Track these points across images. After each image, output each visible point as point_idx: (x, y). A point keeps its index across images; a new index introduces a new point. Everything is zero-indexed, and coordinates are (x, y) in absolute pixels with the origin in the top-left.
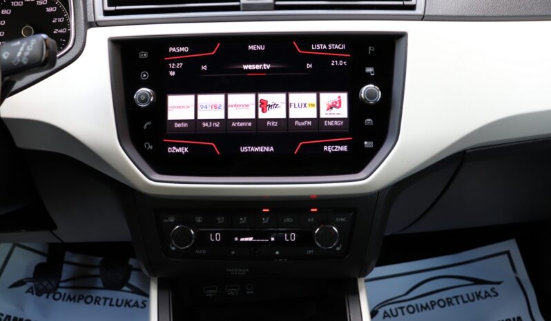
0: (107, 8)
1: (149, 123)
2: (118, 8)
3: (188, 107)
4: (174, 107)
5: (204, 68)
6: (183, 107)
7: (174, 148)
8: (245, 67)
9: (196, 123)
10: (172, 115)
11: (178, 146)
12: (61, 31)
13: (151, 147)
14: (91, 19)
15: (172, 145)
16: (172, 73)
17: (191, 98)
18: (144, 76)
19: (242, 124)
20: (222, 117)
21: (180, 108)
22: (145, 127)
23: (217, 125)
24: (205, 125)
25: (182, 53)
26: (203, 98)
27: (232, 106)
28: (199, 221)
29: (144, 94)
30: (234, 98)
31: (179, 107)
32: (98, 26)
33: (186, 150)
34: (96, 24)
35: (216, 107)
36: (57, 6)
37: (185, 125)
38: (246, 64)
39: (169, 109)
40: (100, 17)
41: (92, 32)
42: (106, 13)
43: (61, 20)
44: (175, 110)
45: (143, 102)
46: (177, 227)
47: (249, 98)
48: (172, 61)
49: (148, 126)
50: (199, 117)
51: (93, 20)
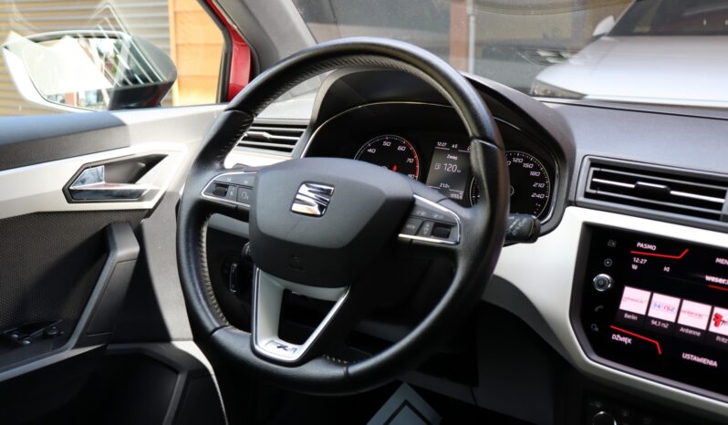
0: (589, 190)
1: (601, 307)
2: (599, 192)
3: (642, 302)
4: (629, 298)
5: (667, 269)
6: (637, 301)
7: (619, 336)
8: (708, 278)
9: (645, 319)
10: (624, 306)
11: (623, 335)
12: (539, 196)
13: (597, 329)
14: (571, 198)
15: (617, 333)
16: (635, 267)
17: (646, 294)
18: (608, 263)
19: (690, 332)
20: (673, 320)
21: (634, 301)
22: (597, 309)
23: (666, 326)
24: (654, 323)
25: (649, 251)
26: (658, 297)
27: (685, 312)
28: (625, 415)
29: (603, 279)
30: (689, 305)
32: (576, 206)
33: (630, 341)
34: (575, 204)
35: (668, 308)
36: (541, 172)
37: (634, 318)
38: (709, 275)
39: (623, 299)
40: (581, 198)
41: (570, 210)
42: (587, 195)
43: (541, 185)
44: (628, 301)
45: (601, 287)
46: (602, 413)
47: (704, 309)
48: (637, 256)
49: (599, 309)
50: (650, 314)
51: (573, 199)
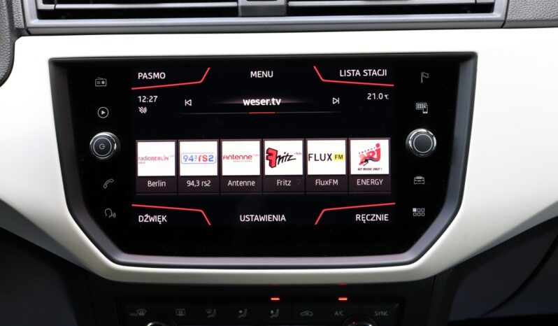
0: (42, 6)
1: (111, 181)
2: (59, 6)
3: (167, 158)
4: (147, 158)
5: (188, 103)
6: (159, 158)
7: (147, 216)
8: (246, 102)
9: (177, 180)
10: (144, 170)
11: (152, 213)
13: (114, 215)
14: (19, 24)
15: (143, 212)
16: (143, 110)
17: (169, 146)
19: (242, 183)
20: (215, 173)
21: (155, 159)
22: (105, 186)
23: (207, 184)
24: (191, 183)
25: (157, 81)
26: (186, 146)
27: (228, 158)
28: (181, 314)
29: (103, 140)
30: (230, 147)
31: (153, 159)
32: (30, 34)
33: (164, 218)
34: (28, 32)
35: (205, 159)
37: (162, 184)
38: (247, 98)
39: (139, 161)
40: (34, 22)
41: (23, 44)
42: (42, 15)
44: (147, 162)
45: (102, 153)
47: (252, 147)
48: (142, 93)
49: (109, 185)
50: (182, 173)
51: (23, 26)
